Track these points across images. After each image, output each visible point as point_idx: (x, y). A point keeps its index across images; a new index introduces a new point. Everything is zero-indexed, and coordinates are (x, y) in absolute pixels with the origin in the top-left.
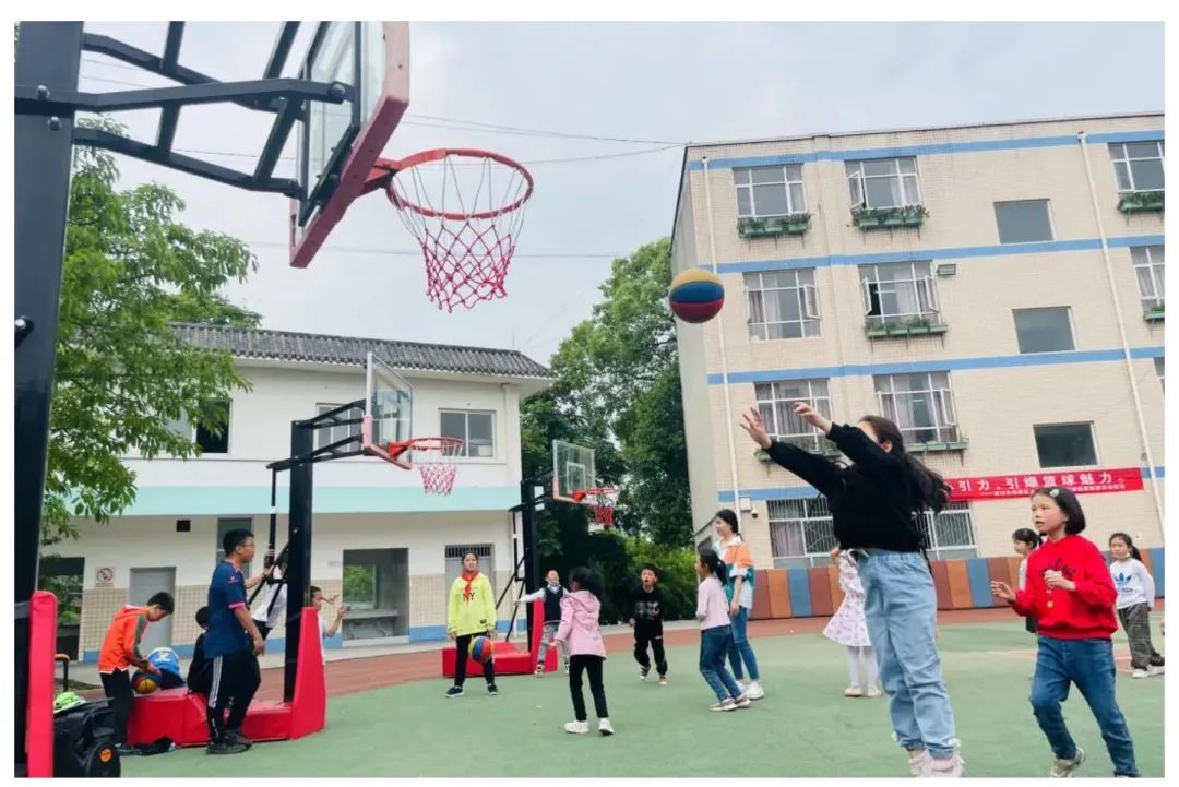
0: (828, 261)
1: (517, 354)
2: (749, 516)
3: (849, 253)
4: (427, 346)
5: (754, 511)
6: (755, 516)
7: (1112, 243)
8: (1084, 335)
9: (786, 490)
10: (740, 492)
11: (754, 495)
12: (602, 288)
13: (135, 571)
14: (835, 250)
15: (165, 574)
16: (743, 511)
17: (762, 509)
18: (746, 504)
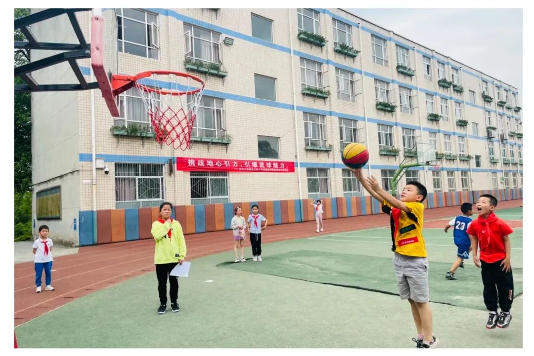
2: (102, 173)
5: (106, 169)
6: (107, 173)
7: (295, 52)
9: (127, 157)
10: (97, 155)
11: (107, 158)
16: (98, 169)
17: (110, 167)
18: (100, 164)
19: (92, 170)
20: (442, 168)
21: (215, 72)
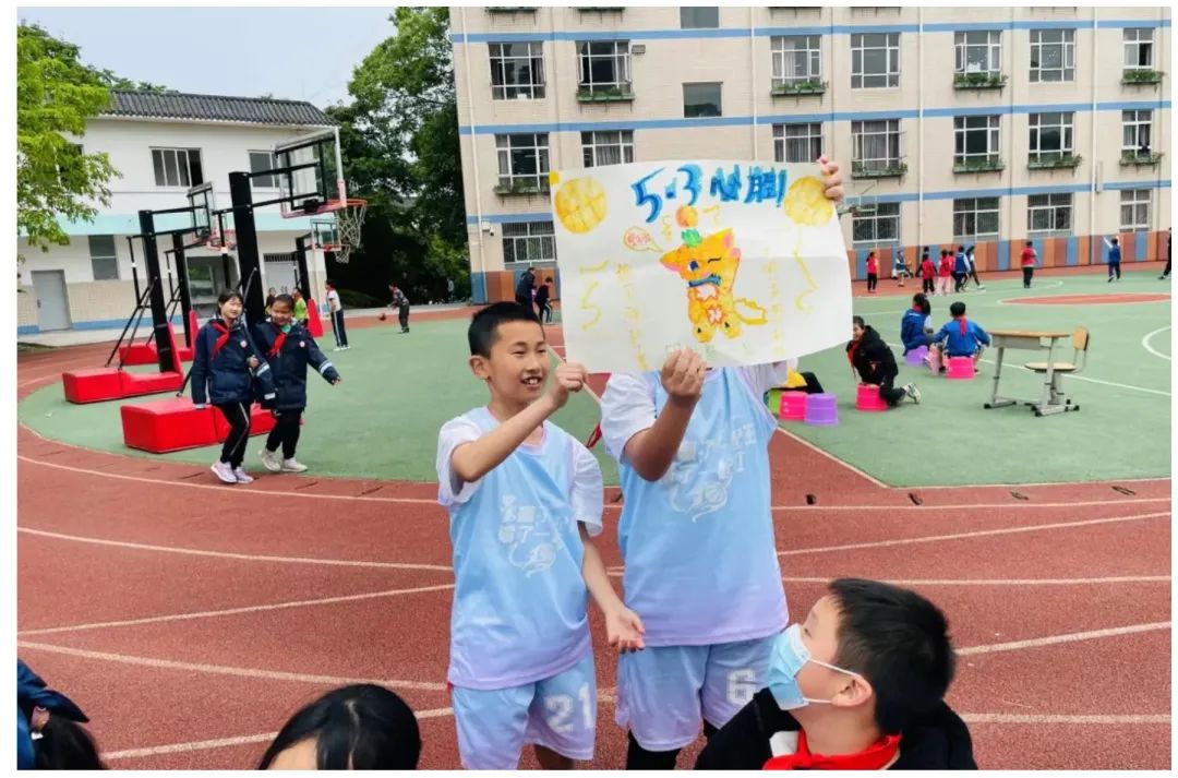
0: (553, 36)
1: (309, 105)
2: (488, 235)
3: (568, 31)
4: (233, 99)
5: (492, 231)
6: (492, 234)
7: (759, 32)
8: (729, 107)
9: (514, 216)
10: (483, 217)
11: (493, 219)
12: (391, 19)
13: (34, 273)
14: (558, 29)
15: (58, 275)
16: (484, 231)
17: (497, 229)
18: (486, 226)
19: (478, 233)
20: (1159, 182)
21: (618, 98)
